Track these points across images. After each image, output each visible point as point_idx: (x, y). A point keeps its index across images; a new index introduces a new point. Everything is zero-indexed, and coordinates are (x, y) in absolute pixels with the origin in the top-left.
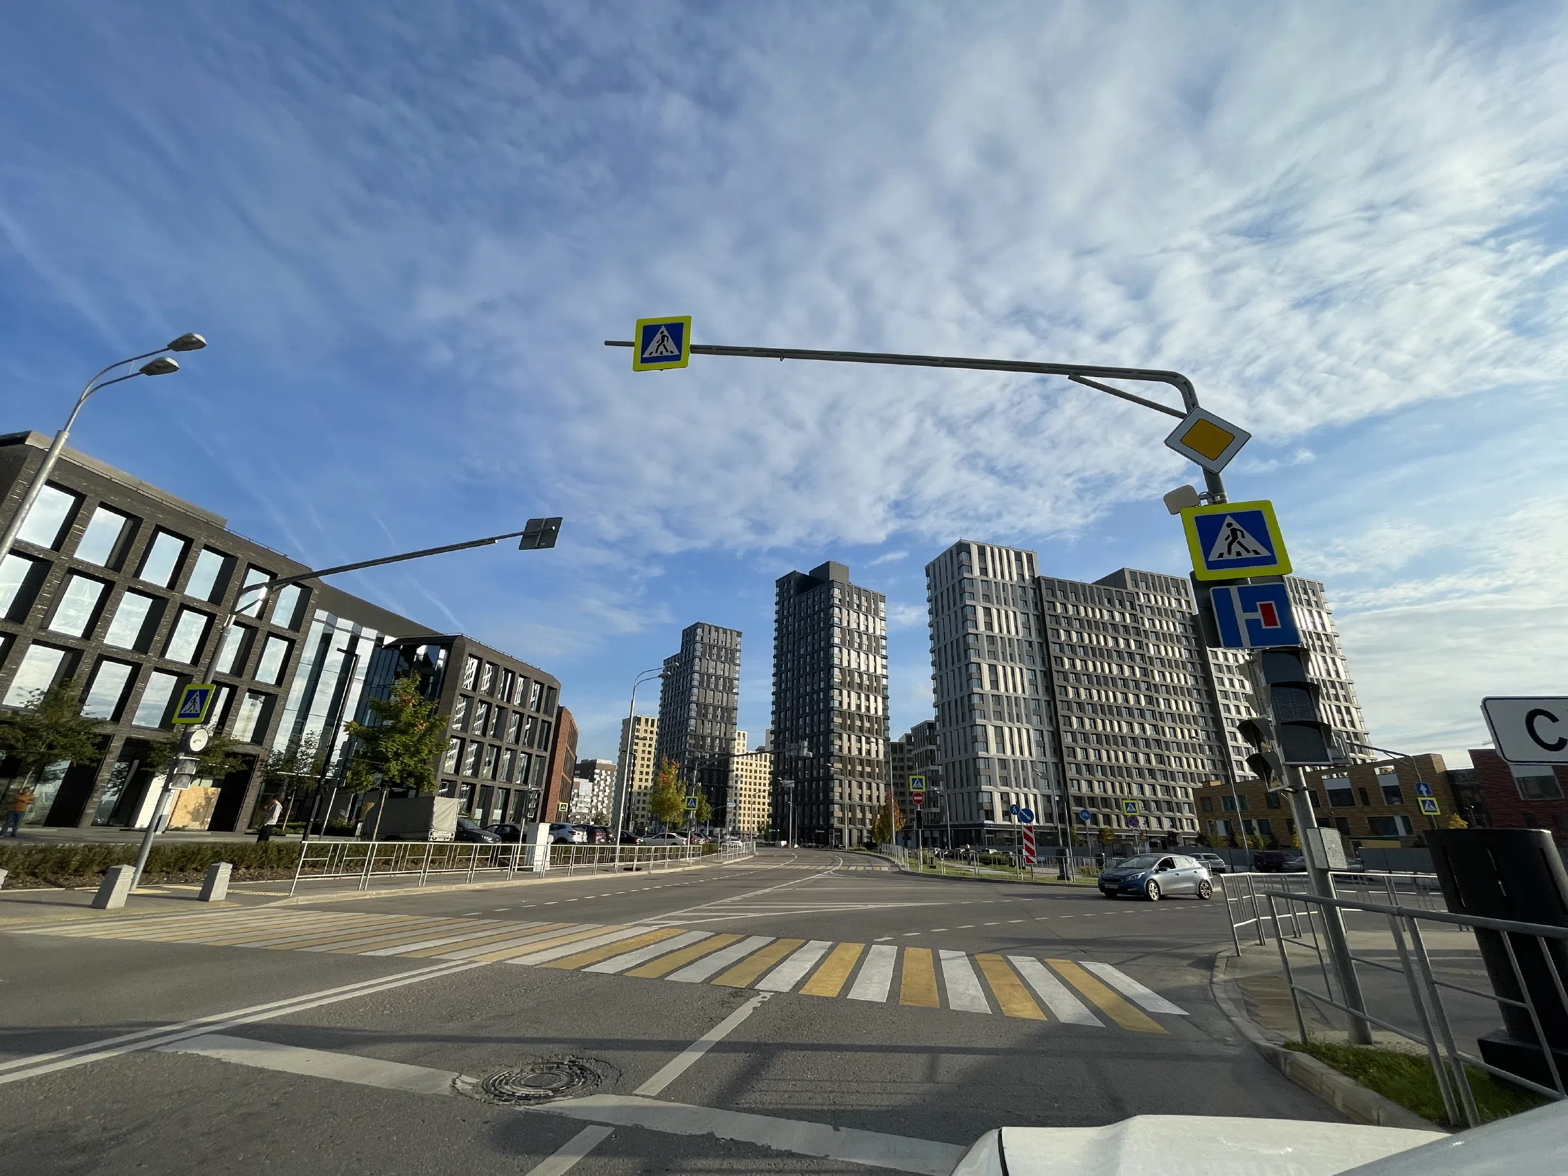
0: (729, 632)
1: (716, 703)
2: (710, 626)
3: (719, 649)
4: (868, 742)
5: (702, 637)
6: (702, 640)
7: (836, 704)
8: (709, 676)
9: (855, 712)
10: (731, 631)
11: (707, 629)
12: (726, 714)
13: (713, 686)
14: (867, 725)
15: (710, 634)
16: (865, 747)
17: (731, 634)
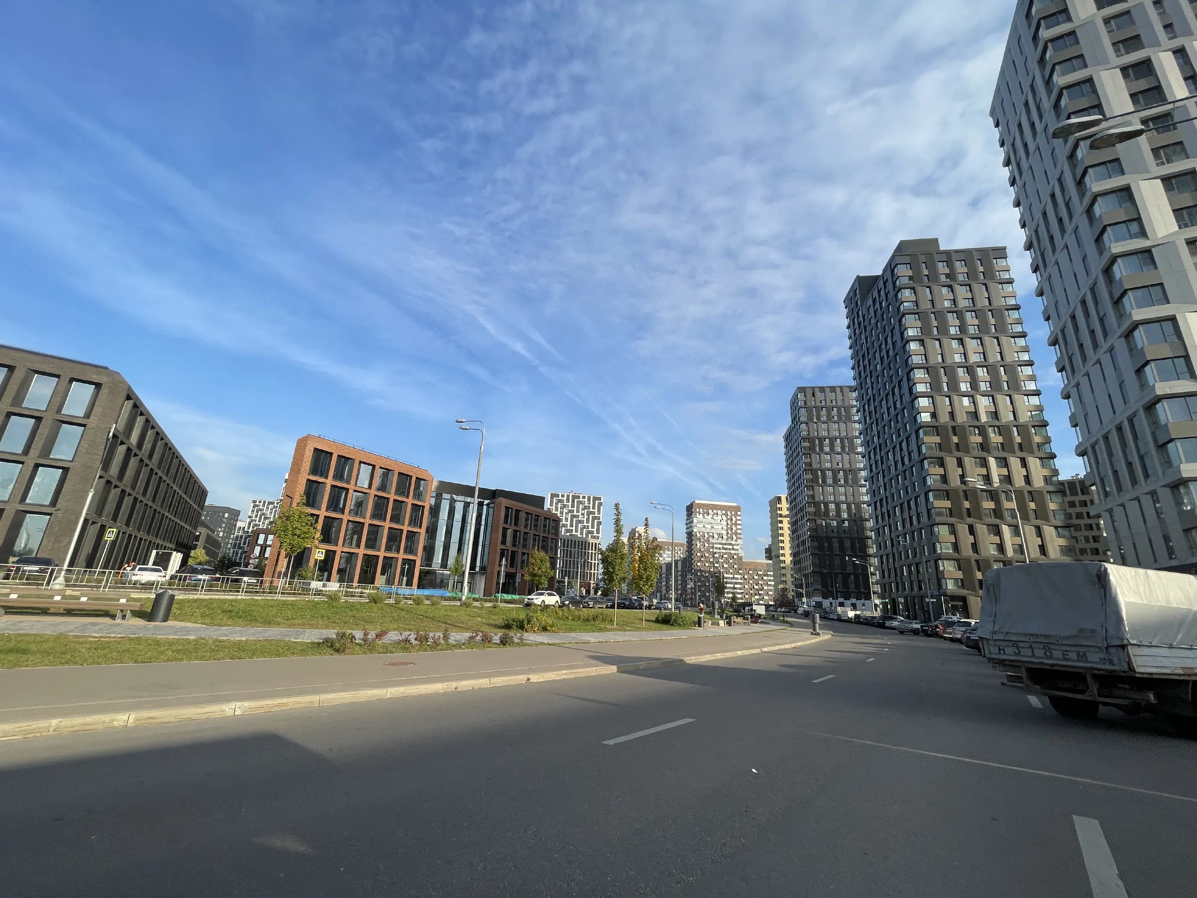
0: (838, 390)
1: (835, 466)
2: (813, 388)
3: (830, 410)
4: (1004, 462)
5: (805, 401)
6: (805, 404)
7: (925, 417)
8: (821, 440)
9: (967, 425)
10: (841, 387)
11: (809, 393)
12: (850, 477)
13: (827, 449)
14: (995, 438)
15: (813, 396)
16: (996, 472)
17: (842, 392)
